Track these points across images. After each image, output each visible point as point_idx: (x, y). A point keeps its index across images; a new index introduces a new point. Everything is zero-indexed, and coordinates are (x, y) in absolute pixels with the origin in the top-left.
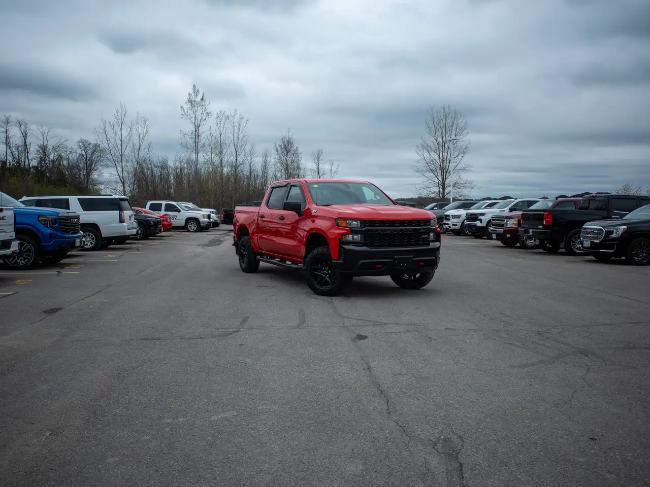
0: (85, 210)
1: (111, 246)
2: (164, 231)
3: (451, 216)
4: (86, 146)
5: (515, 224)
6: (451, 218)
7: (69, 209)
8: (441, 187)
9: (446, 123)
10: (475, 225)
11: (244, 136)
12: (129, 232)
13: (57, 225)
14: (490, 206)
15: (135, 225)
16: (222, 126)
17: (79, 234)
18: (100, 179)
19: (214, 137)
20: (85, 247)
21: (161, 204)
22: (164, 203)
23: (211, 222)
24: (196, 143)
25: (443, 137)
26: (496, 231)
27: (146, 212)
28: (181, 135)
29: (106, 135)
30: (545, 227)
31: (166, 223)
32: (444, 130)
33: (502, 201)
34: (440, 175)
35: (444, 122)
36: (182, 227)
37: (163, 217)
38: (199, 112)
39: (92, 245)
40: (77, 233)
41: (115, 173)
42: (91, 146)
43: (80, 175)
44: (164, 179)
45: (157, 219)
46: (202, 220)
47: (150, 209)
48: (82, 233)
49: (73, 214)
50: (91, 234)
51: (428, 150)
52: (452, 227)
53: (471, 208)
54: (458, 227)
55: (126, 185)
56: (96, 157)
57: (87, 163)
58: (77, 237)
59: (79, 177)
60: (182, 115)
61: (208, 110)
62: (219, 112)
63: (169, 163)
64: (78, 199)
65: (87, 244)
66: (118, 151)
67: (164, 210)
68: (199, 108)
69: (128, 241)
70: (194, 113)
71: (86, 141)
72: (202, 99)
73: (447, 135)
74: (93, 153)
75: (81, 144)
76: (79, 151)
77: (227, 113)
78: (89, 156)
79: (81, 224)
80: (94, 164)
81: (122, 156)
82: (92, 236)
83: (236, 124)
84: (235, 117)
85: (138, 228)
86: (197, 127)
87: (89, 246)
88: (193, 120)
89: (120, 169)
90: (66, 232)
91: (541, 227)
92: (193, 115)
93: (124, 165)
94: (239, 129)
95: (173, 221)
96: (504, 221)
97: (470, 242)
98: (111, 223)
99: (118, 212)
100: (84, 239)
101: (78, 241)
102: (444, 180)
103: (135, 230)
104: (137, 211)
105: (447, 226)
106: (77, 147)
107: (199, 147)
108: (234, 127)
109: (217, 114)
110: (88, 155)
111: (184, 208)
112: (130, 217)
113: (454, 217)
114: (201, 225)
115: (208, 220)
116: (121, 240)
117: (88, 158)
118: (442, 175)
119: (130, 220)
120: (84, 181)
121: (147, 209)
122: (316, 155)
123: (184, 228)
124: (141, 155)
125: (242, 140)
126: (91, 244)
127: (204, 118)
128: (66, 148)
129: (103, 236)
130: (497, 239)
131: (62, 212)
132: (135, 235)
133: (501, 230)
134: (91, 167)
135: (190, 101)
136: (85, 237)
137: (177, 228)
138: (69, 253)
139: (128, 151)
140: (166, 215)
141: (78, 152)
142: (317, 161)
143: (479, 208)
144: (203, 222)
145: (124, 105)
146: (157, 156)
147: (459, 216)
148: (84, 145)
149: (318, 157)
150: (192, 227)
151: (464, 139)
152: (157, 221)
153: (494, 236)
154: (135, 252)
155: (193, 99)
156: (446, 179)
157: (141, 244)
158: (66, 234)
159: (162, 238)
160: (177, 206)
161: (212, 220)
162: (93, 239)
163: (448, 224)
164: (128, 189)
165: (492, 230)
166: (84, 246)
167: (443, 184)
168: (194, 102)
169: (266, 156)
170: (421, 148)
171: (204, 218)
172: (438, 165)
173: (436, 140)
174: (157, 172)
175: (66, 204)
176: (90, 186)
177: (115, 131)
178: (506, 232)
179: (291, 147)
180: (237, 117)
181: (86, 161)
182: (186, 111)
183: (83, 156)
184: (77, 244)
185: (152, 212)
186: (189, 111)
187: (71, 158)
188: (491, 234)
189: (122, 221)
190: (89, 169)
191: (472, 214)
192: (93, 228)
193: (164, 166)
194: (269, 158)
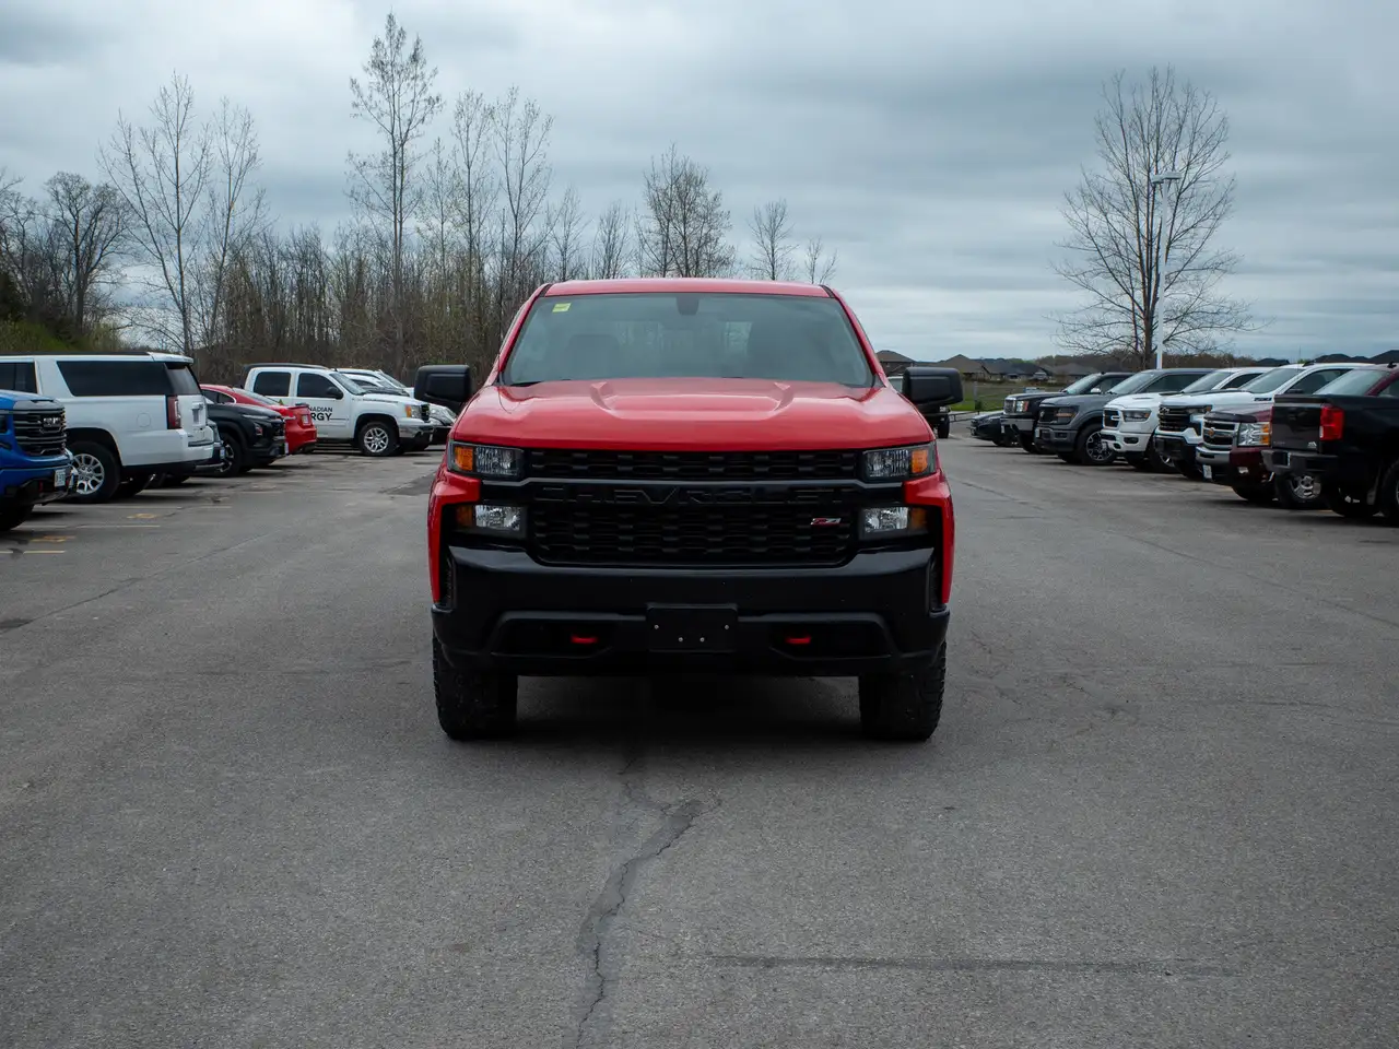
0: (76, 391)
1: (144, 492)
2: (293, 452)
3: (1121, 414)
4: (74, 193)
5: (1264, 438)
6: (1122, 419)
7: (34, 390)
8: (1141, 323)
9: (1158, 124)
10: (1182, 441)
11: (538, 171)
12: (196, 451)
13: (9, 432)
14: (1237, 383)
15: (210, 433)
16: (473, 140)
17: (63, 457)
18: (119, 296)
19: (449, 173)
20: (80, 491)
21: (288, 376)
22: (295, 372)
23: (430, 428)
24: (397, 191)
25: (1149, 171)
26: (1212, 456)
27: (241, 399)
28: (350, 168)
29: (133, 169)
30: (1326, 446)
31: (297, 429)
32: (1153, 149)
33: (1271, 369)
34: (1139, 285)
35: (1154, 119)
36: (348, 441)
37: (290, 412)
38: (405, 97)
39: (97, 487)
40: (59, 453)
41: (161, 281)
42: (90, 194)
43: (57, 283)
44: (308, 294)
45: (273, 417)
46: (403, 420)
47: (255, 391)
48: (70, 454)
49: (48, 405)
50: (93, 458)
51: (1101, 209)
52: (1125, 447)
53: (1184, 390)
54: (1141, 446)
55: (194, 317)
56: (105, 230)
57: (77, 248)
58: (59, 464)
59: (57, 290)
60: (356, 105)
61: (432, 92)
62: (463, 97)
63: (323, 245)
64: (60, 364)
65: (82, 486)
66: (167, 215)
67: (296, 393)
68: (404, 84)
69: (191, 480)
70: (391, 98)
71: (78, 179)
72: (415, 58)
73: (1161, 164)
74: (96, 215)
75: (60, 188)
76: (54, 211)
77: (489, 101)
78: (83, 225)
79: (70, 431)
80: (98, 251)
81: (178, 231)
82: (95, 463)
83: (516, 133)
84: (512, 110)
85: (217, 444)
86: (399, 144)
87: (88, 488)
88: (387, 121)
89: (173, 271)
90: (31, 450)
91: (1313, 445)
92: (386, 106)
93: (184, 256)
94: (524, 147)
95: (321, 423)
96: (1232, 427)
97: (1161, 489)
98: (146, 428)
99: (163, 398)
100: (74, 471)
101: (60, 473)
102: (1150, 300)
103: (210, 449)
104: (217, 396)
105: (1111, 443)
106: (48, 197)
107: (405, 201)
108: (508, 140)
109: (460, 102)
110: (81, 222)
111: (351, 384)
112: (196, 412)
113: (1131, 415)
114: (402, 435)
115: (419, 422)
116: (173, 476)
117: (81, 233)
118: (1146, 288)
119: (196, 419)
120: (70, 302)
121: (248, 390)
122: (766, 221)
123: (354, 445)
124: (237, 223)
125: (532, 179)
126: (94, 483)
127: (419, 116)
128: (16, 202)
129: (124, 464)
130: (1216, 480)
131: (21, 399)
132: (210, 461)
133: (1223, 454)
134: (90, 258)
135: (379, 65)
136: (76, 465)
137: (331, 445)
138: (37, 508)
139: (196, 215)
140: (299, 406)
141: (51, 212)
142: (767, 241)
143: (1209, 390)
144: (406, 429)
145: (184, 78)
146: (285, 226)
147: (1144, 415)
148: (70, 191)
149: (772, 228)
150: (376, 440)
151: (1215, 174)
152: (274, 424)
153: (1207, 472)
154: (209, 507)
155: (389, 58)
156: (1156, 299)
157: (227, 487)
158: (30, 456)
159: (287, 471)
160: (331, 379)
161: (432, 422)
162: (97, 470)
163: (1113, 438)
164: (198, 328)
165: (1203, 455)
166: (75, 487)
167: (1149, 316)
168: (389, 67)
169: (611, 224)
170: (1078, 200)
171: (410, 416)
172: (1133, 256)
173: (1128, 176)
174: (288, 272)
175: (25, 378)
176: (87, 318)
177: (157, 155)
178: (1239, 458)
179: (698, 194)
180: (519, 110)
181: (76, 240)
182: (366, 93)
183: (66, 223)
184: (59, 482)
185: (261, 397)
186: (375, 94)
187: (31, 233)
188: (1201, 464)
189: (173, 423)
190: (85, 265)
191: (1175, 409)
192: (96, 442)
193: (308, 255)
194: (620, 232)
